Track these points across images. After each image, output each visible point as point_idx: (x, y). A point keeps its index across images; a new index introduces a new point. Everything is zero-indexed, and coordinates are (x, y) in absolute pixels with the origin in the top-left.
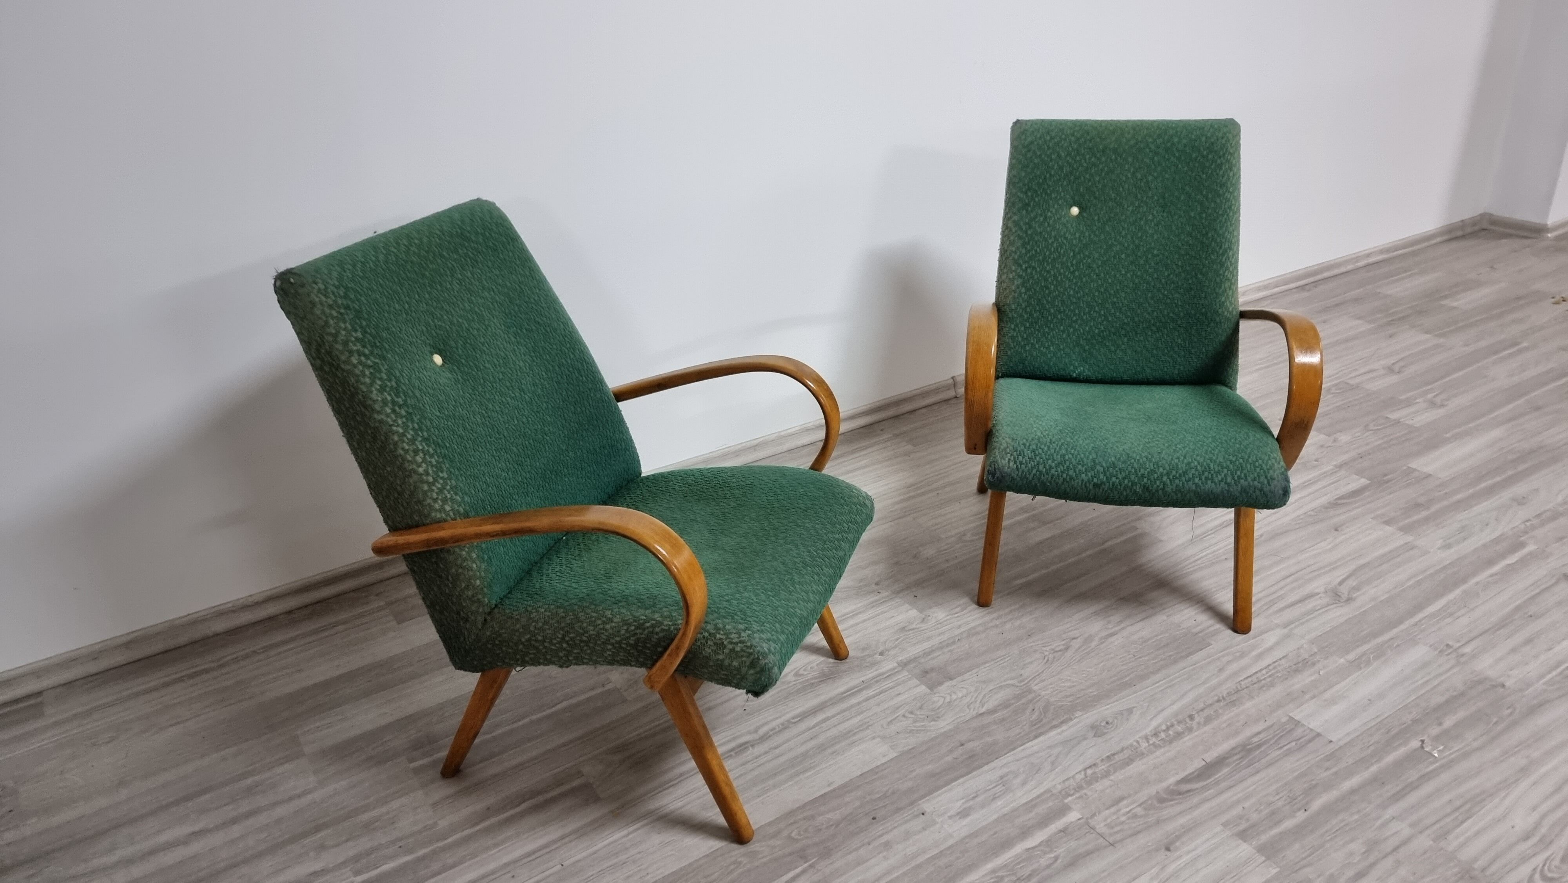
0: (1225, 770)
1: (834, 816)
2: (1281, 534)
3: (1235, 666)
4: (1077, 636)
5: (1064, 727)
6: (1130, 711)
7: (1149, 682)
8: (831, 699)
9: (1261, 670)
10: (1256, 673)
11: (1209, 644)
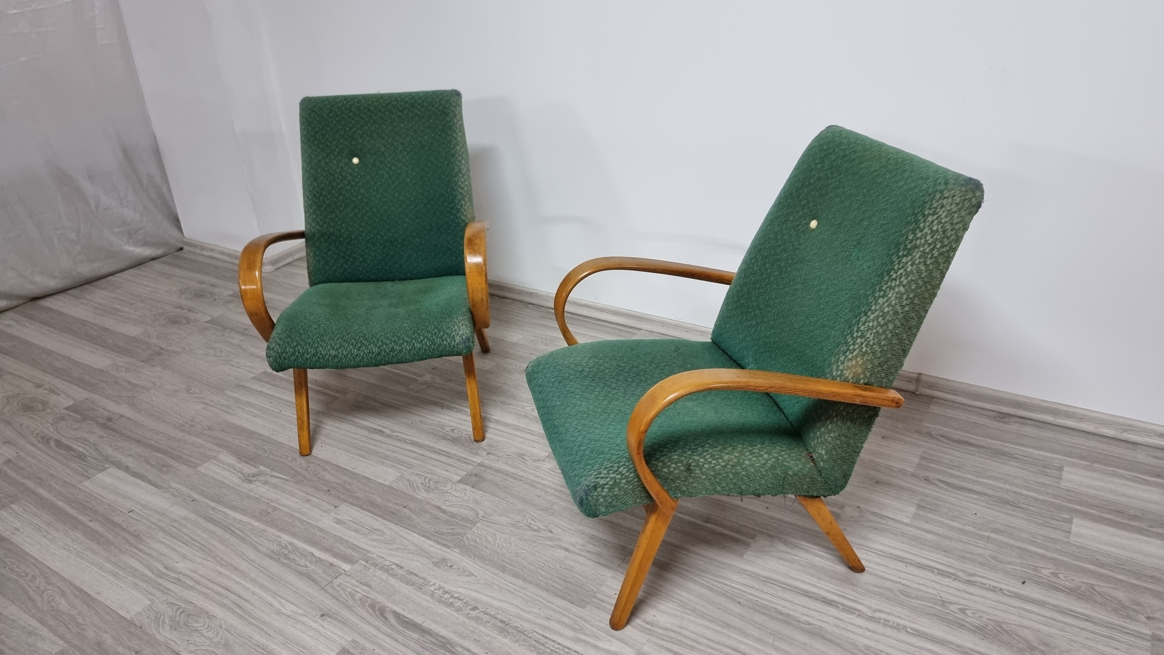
0: (415, 636)
1: (328, 476)
2: (829, 640)
3: (555, 626)
4: (555, 532)
5: (439, 547)
6: (471, 574)
7: (514, 580)
8: (429, 447)
9: (559, 644)
10: (554, 641)
11: (584, 607)
